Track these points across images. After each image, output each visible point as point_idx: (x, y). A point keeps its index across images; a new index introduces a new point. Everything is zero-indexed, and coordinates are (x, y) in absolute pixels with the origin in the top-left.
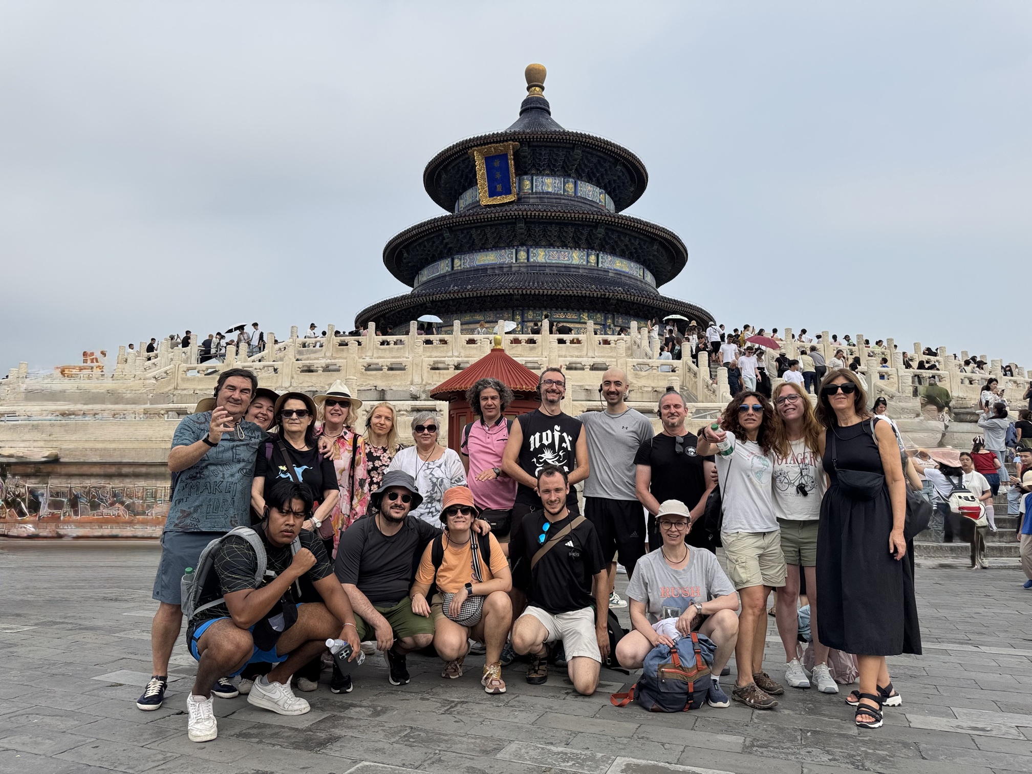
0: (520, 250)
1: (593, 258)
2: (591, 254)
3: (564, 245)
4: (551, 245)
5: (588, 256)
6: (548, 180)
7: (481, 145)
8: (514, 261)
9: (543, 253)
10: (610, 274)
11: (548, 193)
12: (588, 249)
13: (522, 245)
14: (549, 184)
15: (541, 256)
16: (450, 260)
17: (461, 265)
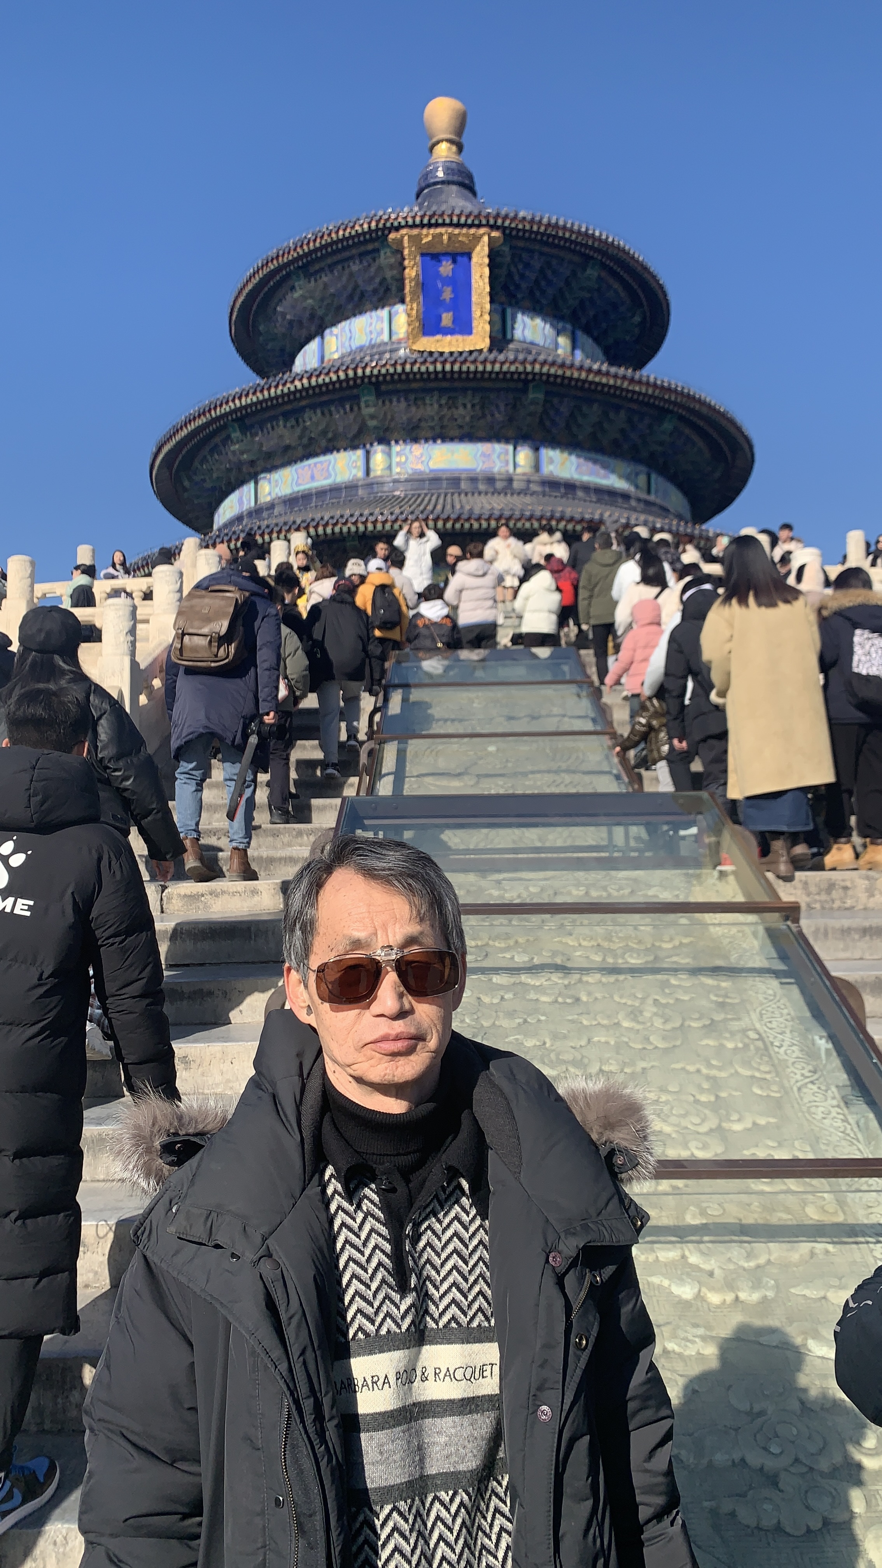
0: (521, 448)
1: (642, 479)
2: (640, 473)
4: (573, 444)
6: (533, 322)
7: (422, 226)
8: (511, 469)
11: (533, 345)
12: (634, 460)
13: (524, 438)
14: (535, 327)
15: (561, 465)
16: (360, 453)
17: (390, 467)
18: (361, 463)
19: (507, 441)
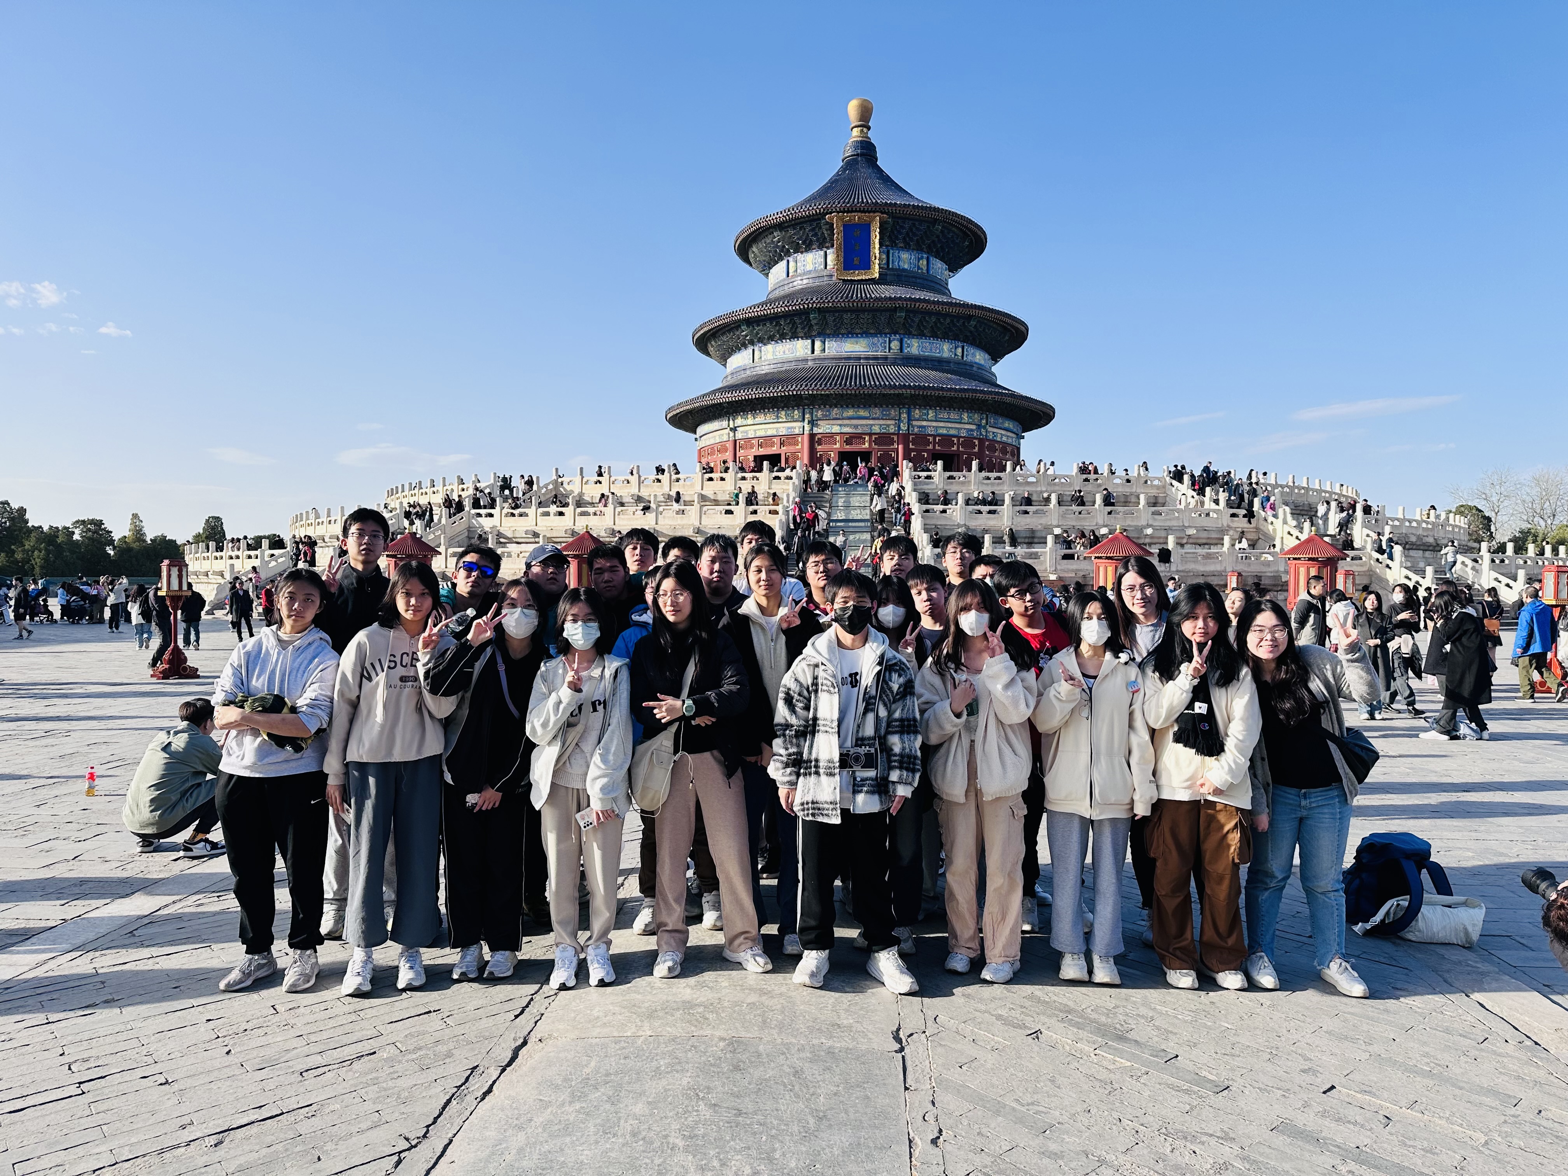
0: (894, 340)
1: (959, 350)
2: (958, 347)
3: (935, 336)
4: (921, 335)
5: (956, 348)
6: (905, 255)
7: (844, 212)
8: (887, 351)
9: (916, 345)
10: (974, 369)
11: (904, 270)
12: (955, 340)
13: (895, 333)
14: (905, 259)
15: (914, 347)
16: (809, 341)
17: (824, 350)
18: (810, 347)
19: (886, 334)
